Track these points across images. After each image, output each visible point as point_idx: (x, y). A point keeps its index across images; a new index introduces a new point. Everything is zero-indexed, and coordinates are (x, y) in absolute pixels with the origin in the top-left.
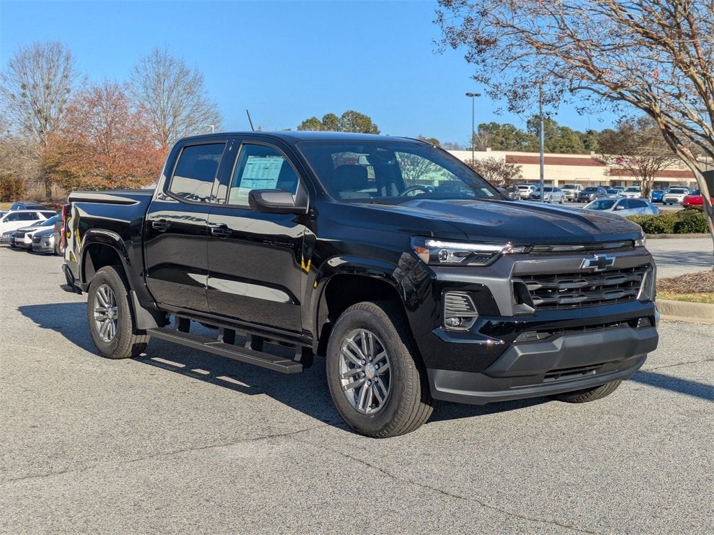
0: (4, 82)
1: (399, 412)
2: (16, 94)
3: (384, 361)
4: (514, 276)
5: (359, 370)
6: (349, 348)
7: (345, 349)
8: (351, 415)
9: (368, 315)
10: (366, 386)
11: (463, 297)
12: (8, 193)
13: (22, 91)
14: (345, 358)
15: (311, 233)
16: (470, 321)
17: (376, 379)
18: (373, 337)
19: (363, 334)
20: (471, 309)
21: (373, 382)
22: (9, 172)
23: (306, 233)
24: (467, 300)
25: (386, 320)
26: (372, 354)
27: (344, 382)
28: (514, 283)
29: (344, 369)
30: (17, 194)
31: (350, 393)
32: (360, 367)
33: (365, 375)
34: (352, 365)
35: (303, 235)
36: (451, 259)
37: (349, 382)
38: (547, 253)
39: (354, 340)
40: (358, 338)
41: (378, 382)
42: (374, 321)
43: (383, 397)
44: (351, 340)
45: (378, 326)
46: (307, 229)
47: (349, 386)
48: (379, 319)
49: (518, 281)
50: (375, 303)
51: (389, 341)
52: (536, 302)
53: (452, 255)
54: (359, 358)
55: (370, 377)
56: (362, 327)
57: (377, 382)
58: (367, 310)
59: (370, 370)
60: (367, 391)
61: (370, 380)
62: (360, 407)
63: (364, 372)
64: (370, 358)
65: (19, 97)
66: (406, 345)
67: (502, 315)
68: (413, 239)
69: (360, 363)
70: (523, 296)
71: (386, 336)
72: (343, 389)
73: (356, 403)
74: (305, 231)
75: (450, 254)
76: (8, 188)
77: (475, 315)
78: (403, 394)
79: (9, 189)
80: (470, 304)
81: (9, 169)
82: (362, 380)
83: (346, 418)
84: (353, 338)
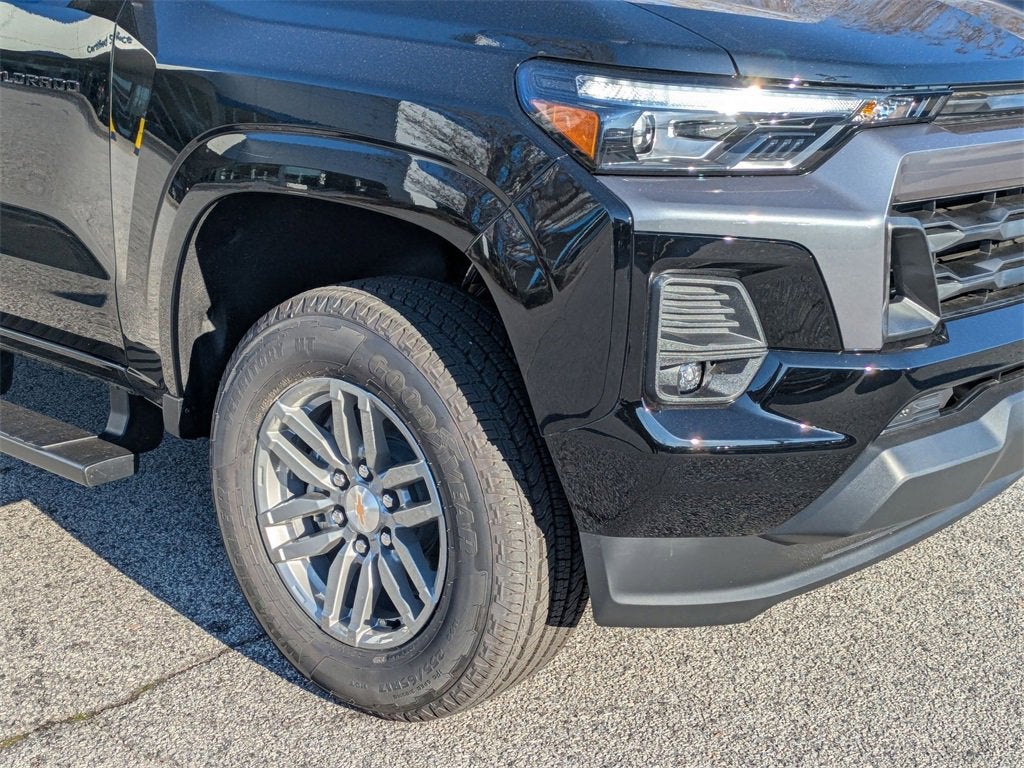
1: (478, 662)
3: (418, 492)
4: (900, 208)
5: (324, 503)
6: (285, 431)
7: (273, 433)
8: (303, 641)
9: (358, 337)
10: (349, 554)
11: (718, 289)
14: (275, 460)
15: (136, 45)
16: (739, 370)
17: (386, 540)
18: (376, 410)
19: (341, 397)
20: (747, 328)
21: (376, 548)
23: (119, 45)
24: (734, 300)
25: (425, 357)
26: (371, 461)
27: (277, 536)
28: (896, 232)
29: (273, 493)
31: (297, 570)
32: (327, 493)
33: (345, 521)
34: (298, 487)
35: (108, 48)
36: (666, 148)
37: (291, 531)
38: (974, 120)
39: (303, 407)
40: (318, 402)
41: (391, 547)
42: (380, 363)
43: (417, 605)
44: (293, 411)
45: (397, 378)
46: (124, 33)
47: (291, 551)
48: (400, 357)
49: (907, 222)
50: (376, 294)
51: (442, 432)
52: (945, 290)
53: (671, 132)
54: (321, 463)
55: (365, 531)
56: (338, 376)
57: (387, 550)
58: (353, 321)
59: (365, 509)
60: (356, 571)
61: (361, 537)
62: (334, 621)
63: (340, 509)
64: (363, 471)
66: (501, 449)
67: (847, 347)
68: (527, 75)
69: (326, 480)
70: (908, 272)
71: (427, 416)
72: (271, 557)
73: (320, 604)
74: (115, 36)
75: (664, 127)
77: (755, 347)
78: (495, 610)
80: (741, 316)
82: (334, 537)
83: (290, 649)
84: (300, 402)
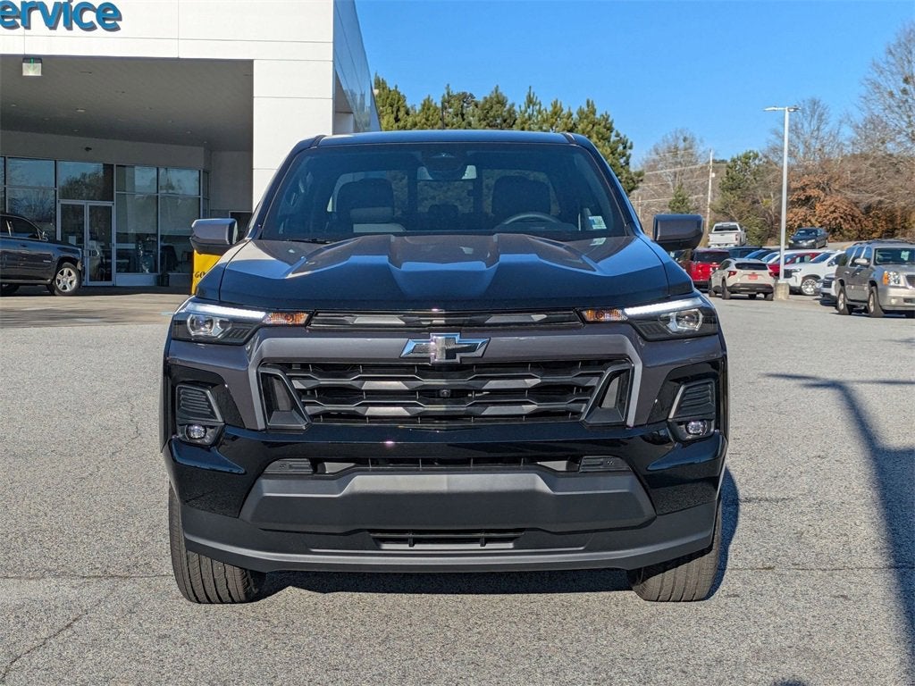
0: (879, 76)
2: (895, 92)
12: (891, 226)
13: (903, 85)
22: (879, 198)
30: (904, 227)
49: (270, 371)
65: (898, 95)
67: (247, 427)
76: (891, 219)
79: (892, 221)
81: (881, 194)
